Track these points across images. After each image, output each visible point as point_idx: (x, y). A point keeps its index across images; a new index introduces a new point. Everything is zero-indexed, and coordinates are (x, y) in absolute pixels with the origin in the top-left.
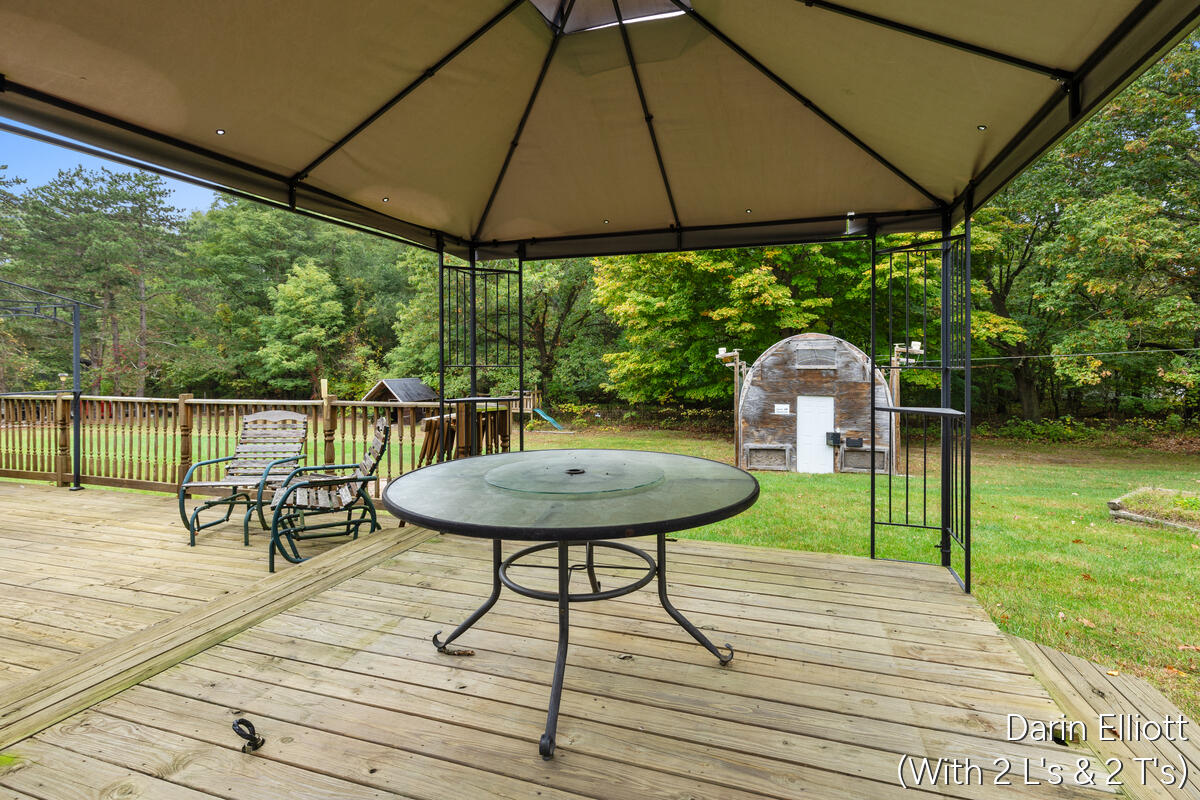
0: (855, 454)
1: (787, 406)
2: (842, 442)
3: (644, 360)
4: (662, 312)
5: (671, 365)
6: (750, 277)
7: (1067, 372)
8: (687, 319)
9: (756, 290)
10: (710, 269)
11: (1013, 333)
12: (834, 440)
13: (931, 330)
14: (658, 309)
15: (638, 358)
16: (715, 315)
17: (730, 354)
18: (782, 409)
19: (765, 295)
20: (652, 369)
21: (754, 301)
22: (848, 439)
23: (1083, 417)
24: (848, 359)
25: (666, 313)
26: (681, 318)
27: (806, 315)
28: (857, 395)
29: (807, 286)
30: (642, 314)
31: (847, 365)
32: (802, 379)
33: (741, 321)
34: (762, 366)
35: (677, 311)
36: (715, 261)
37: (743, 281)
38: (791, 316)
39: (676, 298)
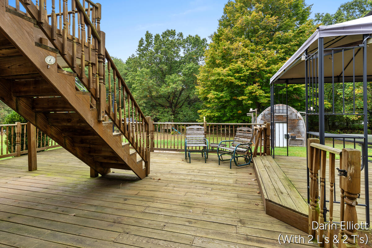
0: (293, 141)
2: (290, 137)
3: (212, 112)
4: (222, 97)
5: (221, 114)
6: (252, 87)
7: (347, 116)
8: (229, 99)
9: (254, 91)
10: (239, 84)
11: (327, 104)
12: (287, 136)
13: (302, 103)
14: (221, 96)
15: (210, 112)
16: (240, 98)
17: (254, 110)
19: (257, 92)
20: (215, 115)
21: (253, 94)
22: (291, 136)
23: (342, 130)
24: (292, 112)
25: (223, 97)
26: (228, 99)
27: (267, 98)
28: (294, 123)
29: (267, 89)
30: (216, 98)
31: (291, 114)
32: (277, 118)
33: (248, 100)
34: (264, 114)
35: (226, 97)
36: (241, 81)
37: (250, 88)
38: (262, 99)
39: (225, 93)
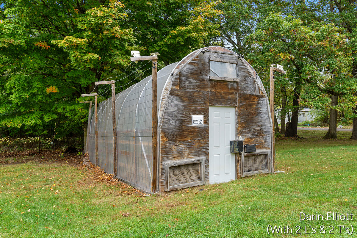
0: (249, 159)
1: (201, 117)
2: (243, 149)
12: (239, 148)
18: (197, 120)
22: (247, 146)
24: (246, 74)
28: (250, 106)
31: (244, 79)
32: (213, 90)
34: (180, 74)
